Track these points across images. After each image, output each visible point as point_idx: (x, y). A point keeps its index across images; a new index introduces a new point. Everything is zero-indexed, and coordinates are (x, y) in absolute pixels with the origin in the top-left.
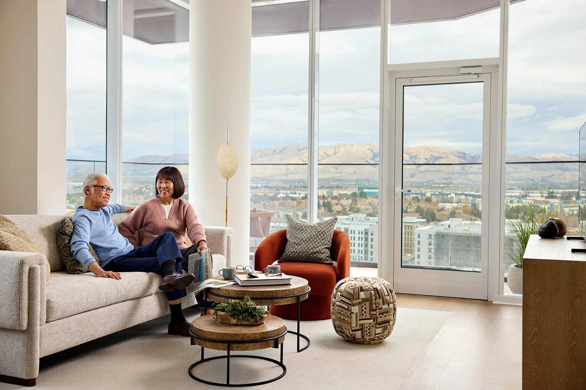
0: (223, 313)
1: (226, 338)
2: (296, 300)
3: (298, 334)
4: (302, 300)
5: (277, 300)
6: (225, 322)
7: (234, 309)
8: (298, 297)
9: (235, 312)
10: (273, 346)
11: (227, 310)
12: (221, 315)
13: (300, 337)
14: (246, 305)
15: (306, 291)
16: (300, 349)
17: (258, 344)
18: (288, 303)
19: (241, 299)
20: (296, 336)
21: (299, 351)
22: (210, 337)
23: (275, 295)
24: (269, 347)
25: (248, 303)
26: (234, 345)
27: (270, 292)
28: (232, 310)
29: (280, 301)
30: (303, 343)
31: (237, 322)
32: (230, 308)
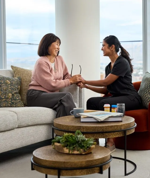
0: (58, 144)
1: (57, 165)
2: (123, 134)
3: (125, 160)
4: (128, 133)
5: (107, 134)
6: (60, 151)
7: (67, 141)
8: (125, 132)
9: (68, 143)
10: (98, 172)
11: (62, 142)
12: (57, 146)
13: (127, 163)
14: (77, 137)
15: (132, 127)
16: (127, 173)
17: (84, 171)
18: (116, 136)
19: (73, 132)
20: (124, 161)
21: (126, 174)
22: (47, 164)
23: (105, 129)
24: (94, 172)
25: (79, 136)
26: (63, 172)
27: (100, 127)
28: (65, 142)
29: (109, 135)
30: (130, 167)
31: (69, 152)
32: (64, 140)
